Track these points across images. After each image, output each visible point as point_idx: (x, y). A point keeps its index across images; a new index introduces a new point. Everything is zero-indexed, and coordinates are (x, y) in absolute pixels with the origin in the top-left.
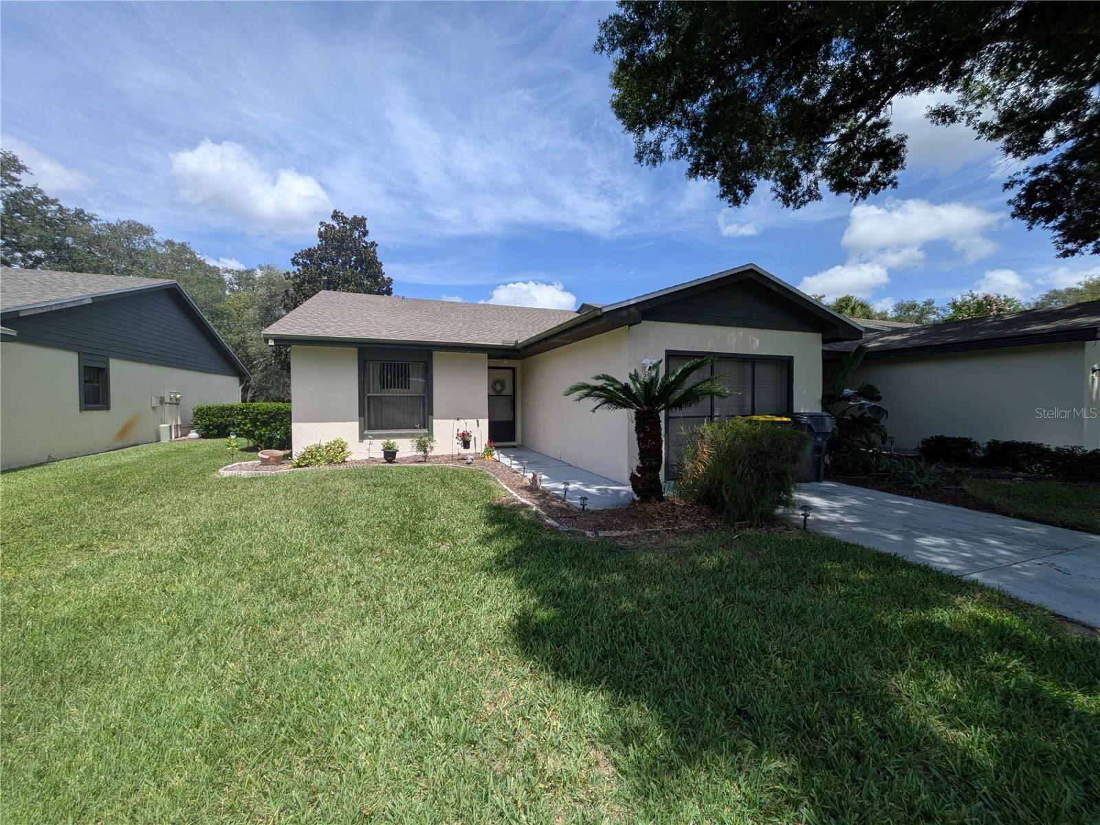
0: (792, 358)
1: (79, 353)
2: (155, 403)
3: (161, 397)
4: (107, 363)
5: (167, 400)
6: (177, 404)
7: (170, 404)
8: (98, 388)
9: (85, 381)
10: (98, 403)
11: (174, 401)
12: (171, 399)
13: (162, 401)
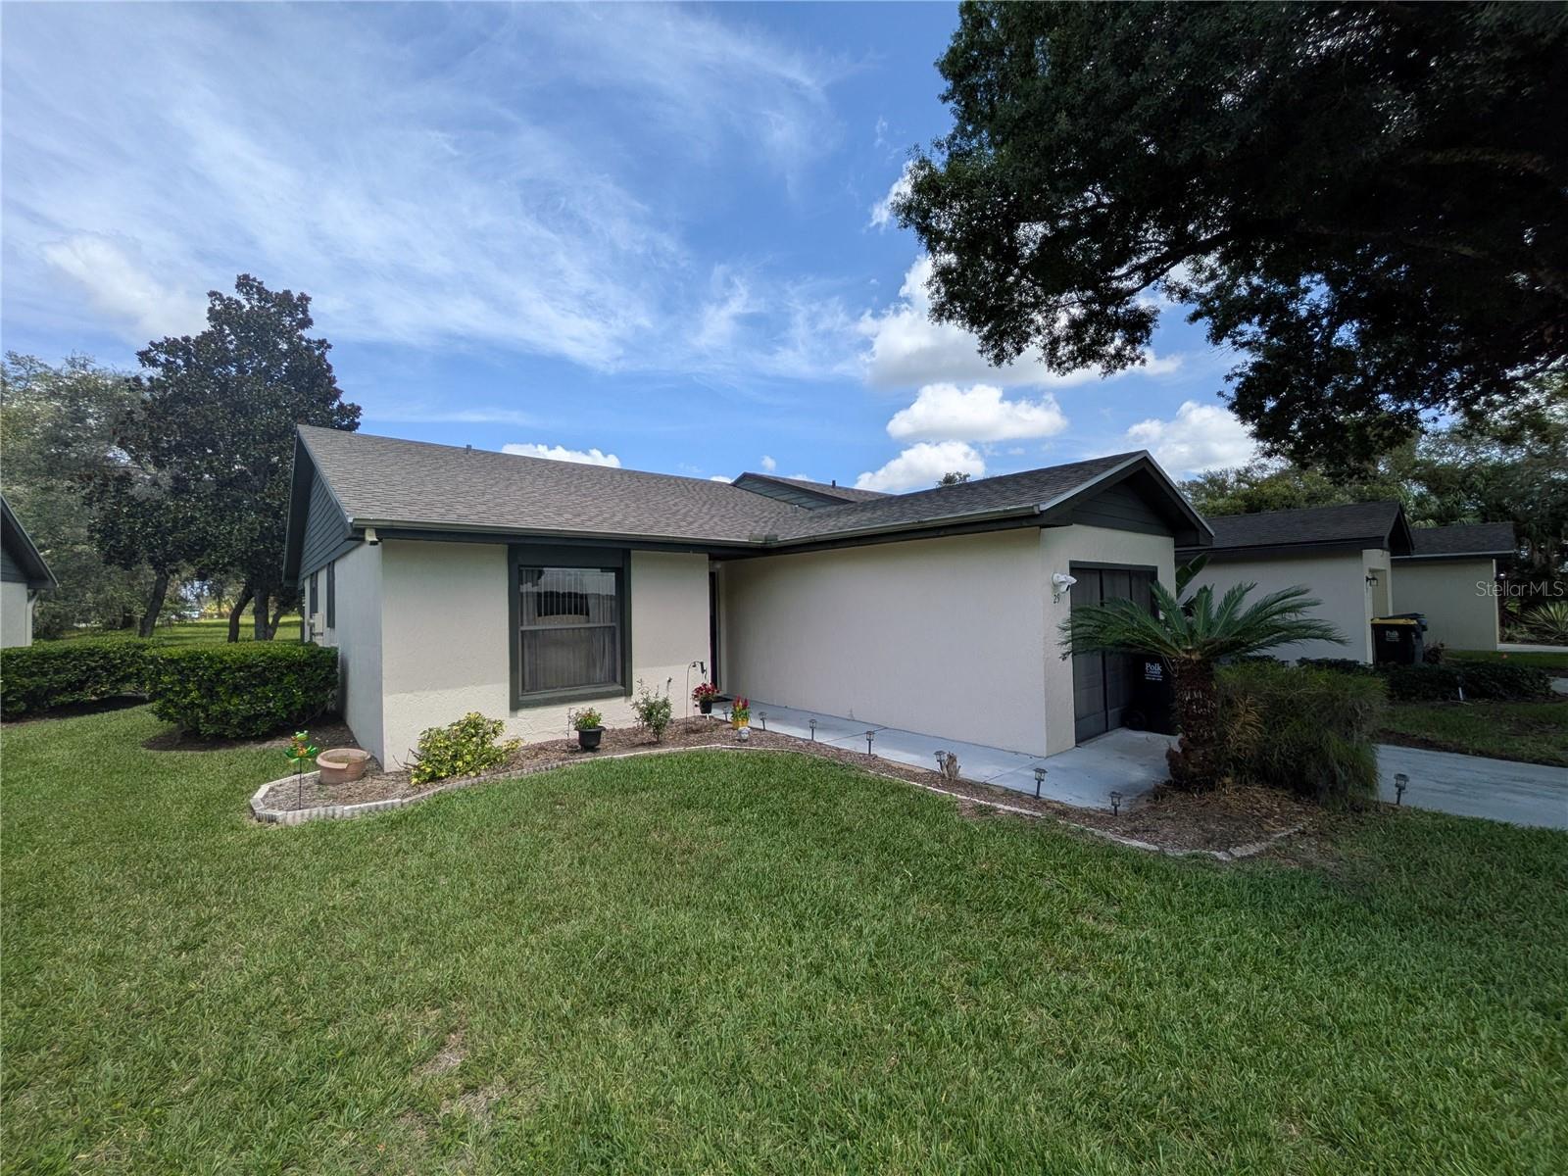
0: (1156, 568)
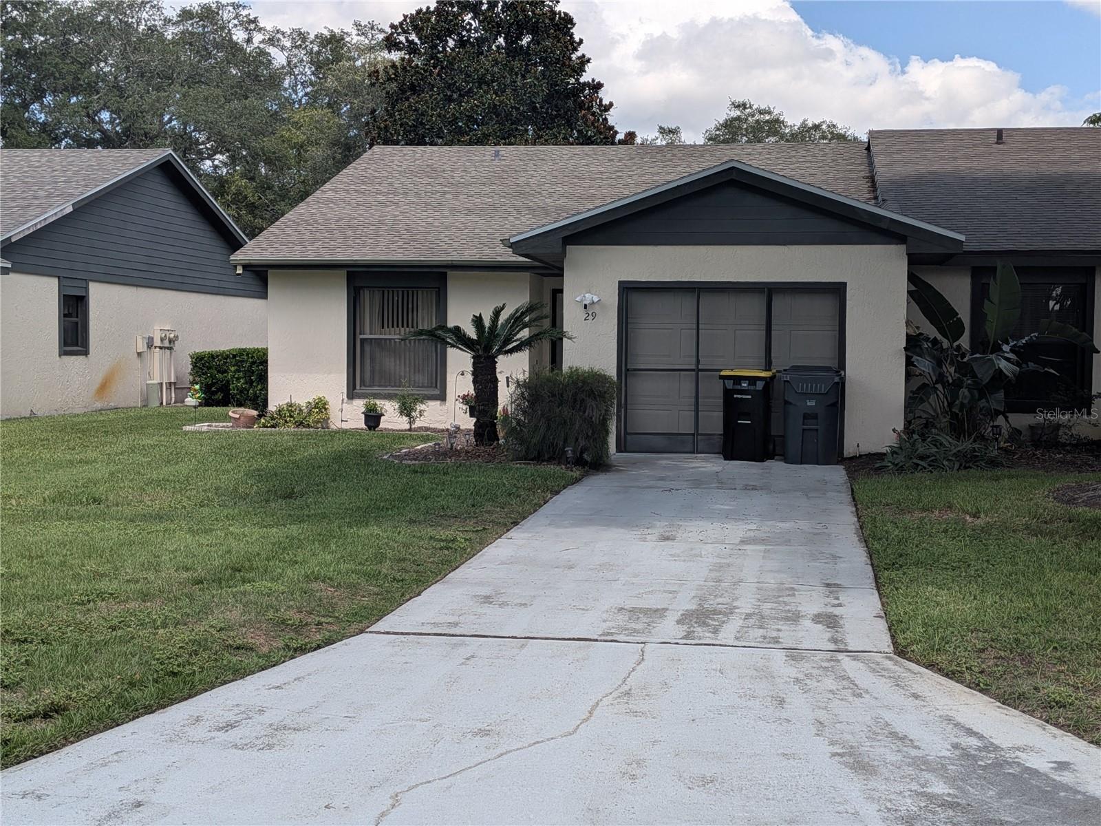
1: (59, 277)
2: (141, 347)
3: (149, 338)
4: (87, 289)
5: (157, 343)
6: (170, 349)
7: (161, 348)
8: (77, 323)
9: (65, 316)
10: (77, 345)
11: (166, 344)
12: (162, 340)
13: (150, 344)
